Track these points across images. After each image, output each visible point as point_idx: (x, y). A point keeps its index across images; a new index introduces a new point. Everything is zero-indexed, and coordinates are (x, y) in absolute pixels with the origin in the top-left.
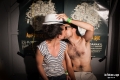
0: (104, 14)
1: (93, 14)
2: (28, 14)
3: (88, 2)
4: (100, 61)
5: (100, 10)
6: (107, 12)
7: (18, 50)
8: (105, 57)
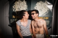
0: (50, 7)
1: (45, 6)
2: (13, 7)
3: (42, 1)
4: (48, 29)
5: (48, 5)
6: (52, 6)
7: (9, 24)
8: (51, 27)
